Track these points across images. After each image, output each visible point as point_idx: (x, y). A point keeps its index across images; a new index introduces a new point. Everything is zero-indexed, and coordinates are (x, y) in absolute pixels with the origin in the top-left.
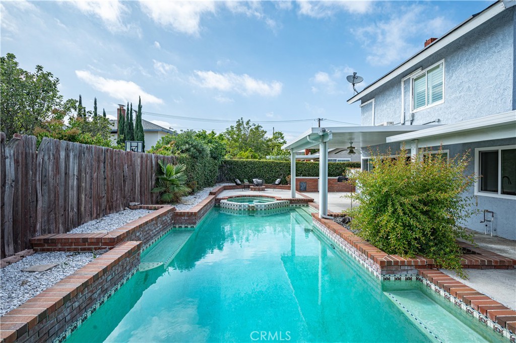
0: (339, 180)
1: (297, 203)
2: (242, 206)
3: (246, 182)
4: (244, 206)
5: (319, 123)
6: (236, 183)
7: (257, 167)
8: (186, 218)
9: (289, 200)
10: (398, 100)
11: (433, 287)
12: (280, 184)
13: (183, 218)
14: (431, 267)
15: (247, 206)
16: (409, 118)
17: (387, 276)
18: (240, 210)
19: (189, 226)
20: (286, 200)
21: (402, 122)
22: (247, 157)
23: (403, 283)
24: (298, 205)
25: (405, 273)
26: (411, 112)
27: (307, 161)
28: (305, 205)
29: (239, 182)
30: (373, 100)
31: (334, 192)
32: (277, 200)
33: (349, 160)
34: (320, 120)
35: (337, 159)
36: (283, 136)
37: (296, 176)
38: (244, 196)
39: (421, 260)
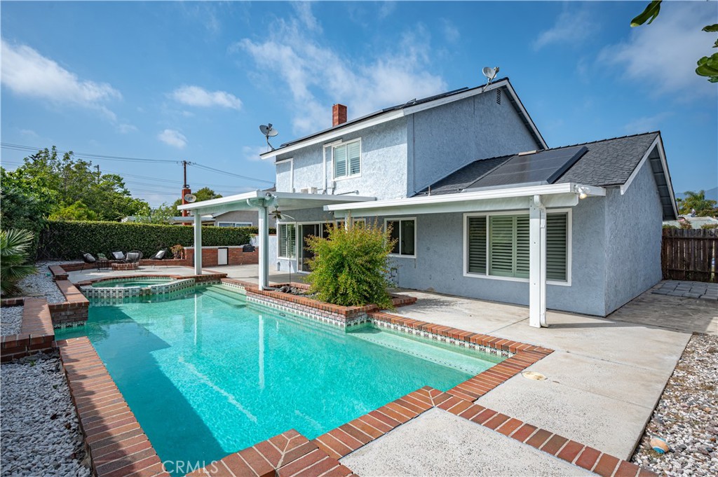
0: (244, 250)
1: (205, 281)
2: (130, 291)
3: (102, 257)
4: (133, 290)
5: (185, 168)
6: (86, 260)
7: (116, 234)
8: (68, 313)
9: (194, 277)
10: (319, 165)
11: (379, 323)
12: (163, 257)
13: (63, 313)
14: (375, 310)
15: (138, 291)
16: (330, 185)
17: (349, 323)
18: (127, 297)
19: (75, 325)
20: (191, 277)
21: (324, 189)
22: (80, 217)
23: (359, 325)
24: (207, 284)
25: (360, 318)
26: (333, 180)
27: (186, 224)
28: (216, 282)
29: (91, 257)
30: (291, 160)
31: (239, 264)
32: (178, 278)
33: (250, 225)
34: (185, 163)
35: (236, 223)
36: (122, 182)
37: (202, 245)
38: (114, 279)
39: (370, 306)
